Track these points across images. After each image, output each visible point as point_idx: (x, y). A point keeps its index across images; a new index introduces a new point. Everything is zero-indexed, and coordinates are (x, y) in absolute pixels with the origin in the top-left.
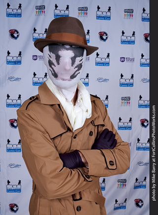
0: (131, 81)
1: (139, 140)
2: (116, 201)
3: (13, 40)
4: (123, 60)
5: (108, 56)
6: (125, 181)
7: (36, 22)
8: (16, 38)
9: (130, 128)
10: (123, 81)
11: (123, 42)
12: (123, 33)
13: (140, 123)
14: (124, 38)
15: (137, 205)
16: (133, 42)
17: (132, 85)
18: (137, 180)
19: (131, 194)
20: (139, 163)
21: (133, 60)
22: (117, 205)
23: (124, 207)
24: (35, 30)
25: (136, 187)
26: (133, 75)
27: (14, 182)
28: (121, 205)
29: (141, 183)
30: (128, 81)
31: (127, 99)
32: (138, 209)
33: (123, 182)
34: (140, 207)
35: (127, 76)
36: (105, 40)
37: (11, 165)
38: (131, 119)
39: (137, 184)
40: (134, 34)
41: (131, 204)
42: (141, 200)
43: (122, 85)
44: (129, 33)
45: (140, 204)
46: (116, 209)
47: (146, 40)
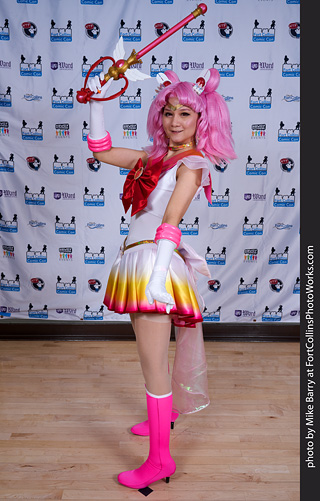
0: (268, 99)
1: (277, 191)
2: (242, 281)
3: (91, 40)
4: (255, 66)
5: (233, 61)
6: (255, 252)
7: (124, 11)
8: (95, 37)
9: (264, 172)
10: (255, 99)
11: (256, 38)
12: (256, 23)
13: (280, 164)
14: (258, 32)
15: (274, 287)
16: (271, 38)
17: (268, 105)
18: (273, 250)
19: (264, 271)
20: (278, 226)
21: (270, 66)
22: (242, 287)
23: (254, 291)
24: (123, 23)
25: (272, 262)
26: (270, 90)
27: (95, 249)
28: (249, 287)
29: (280, 256)
30: (262, 99)
31: (260, 128)
32: (275, 293)
33: (253, 253)
34: (278, 291)
35: (262, 92)
36: (227, 36)
37: (89, 225)
38: (266, 158)
39: (274, 257)
40: (273, 25)
41: (264, 285)
42: (279, 281)
43: (253, 105)
44: (265, 24)
45: (278, 287)
46: (241, 292)
47: (293, 33)
